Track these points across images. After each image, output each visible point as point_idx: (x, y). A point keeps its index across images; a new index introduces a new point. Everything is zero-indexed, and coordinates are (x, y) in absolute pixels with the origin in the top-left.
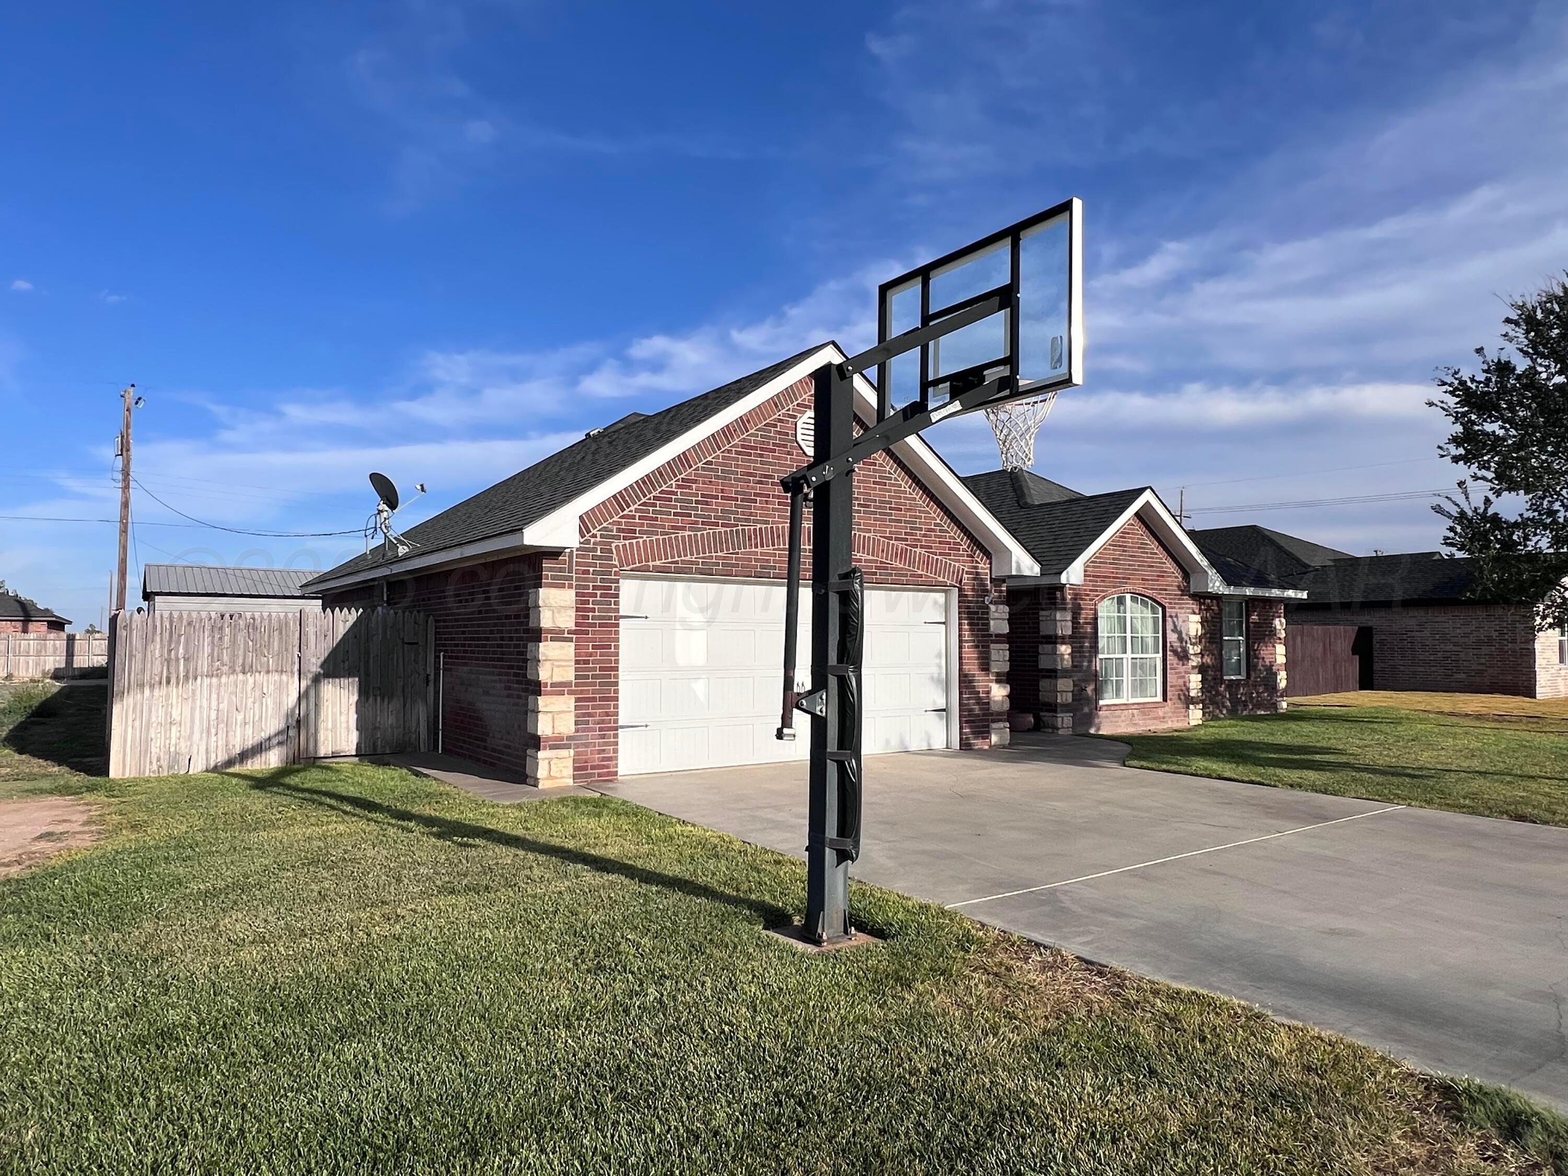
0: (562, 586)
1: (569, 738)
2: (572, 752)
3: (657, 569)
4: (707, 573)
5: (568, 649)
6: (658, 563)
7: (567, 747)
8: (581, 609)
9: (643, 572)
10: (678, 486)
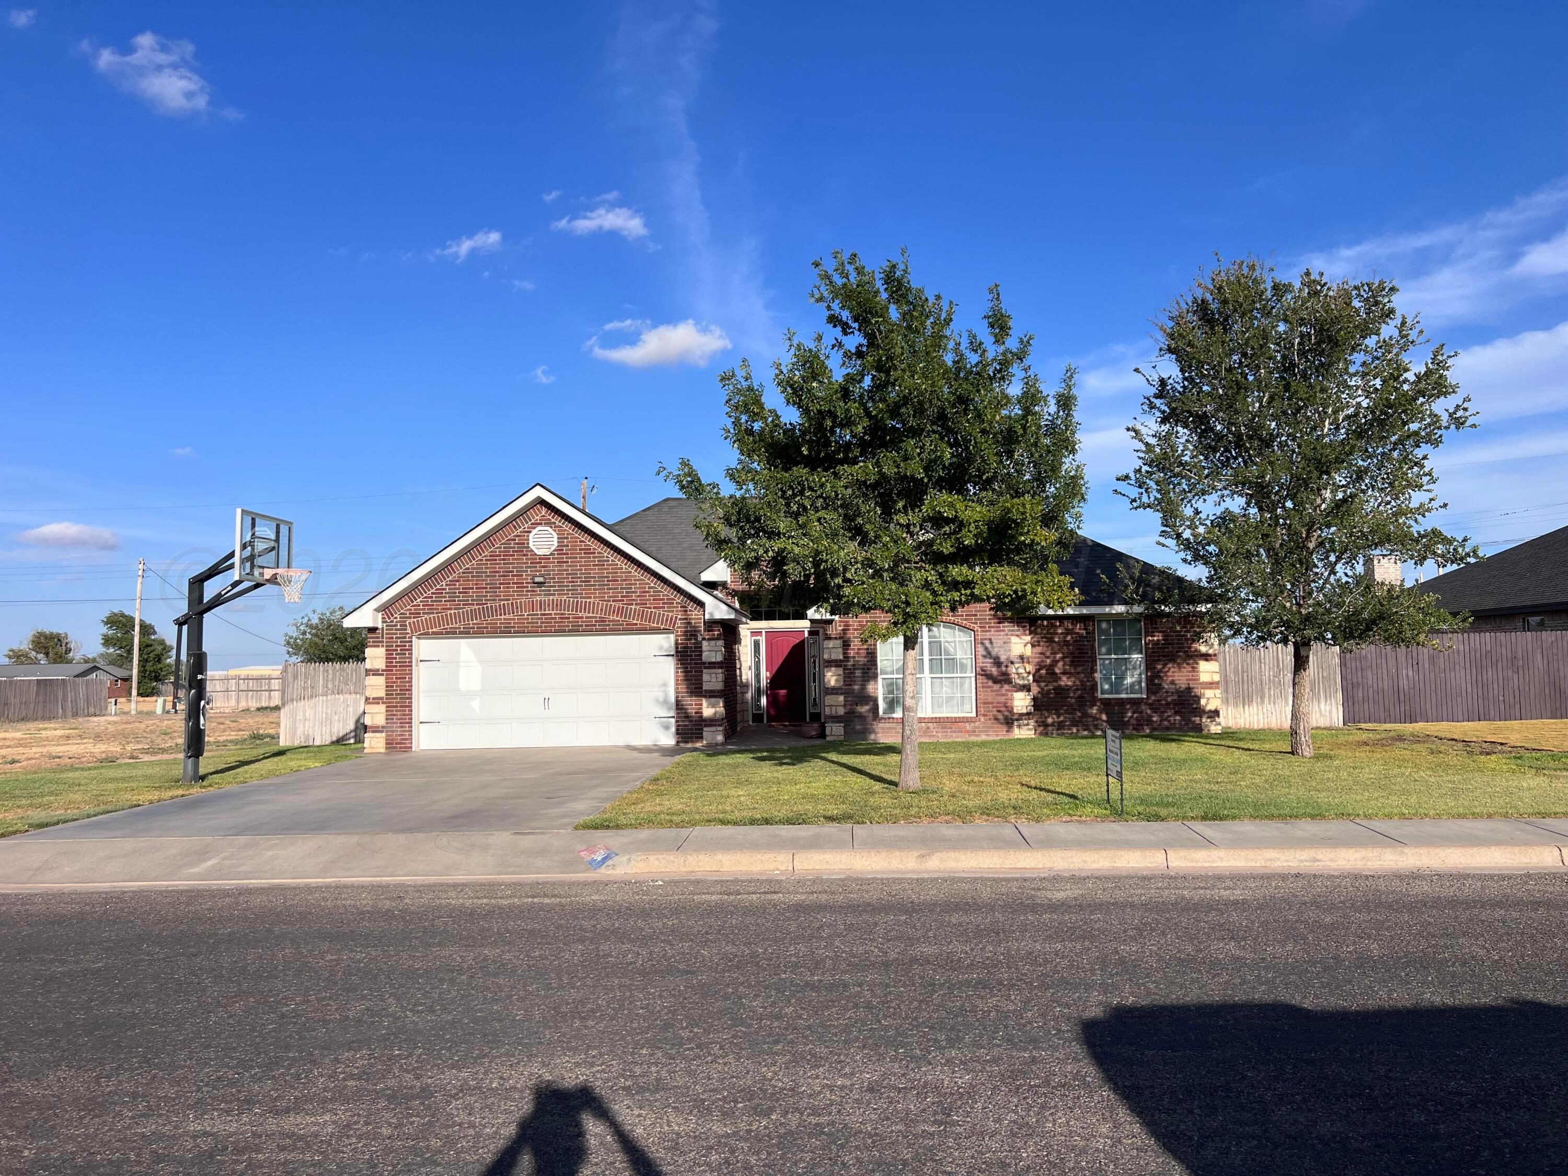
0: (378, 646)
1: (383, 727)
2: (384, 735)
3: (433, 633)
4: (466, 633)
5: (381, 681)
6: (434, 630)
7: (382, 732)
8: (389, 658)
9: (426, 635)
10: (447, 585)
